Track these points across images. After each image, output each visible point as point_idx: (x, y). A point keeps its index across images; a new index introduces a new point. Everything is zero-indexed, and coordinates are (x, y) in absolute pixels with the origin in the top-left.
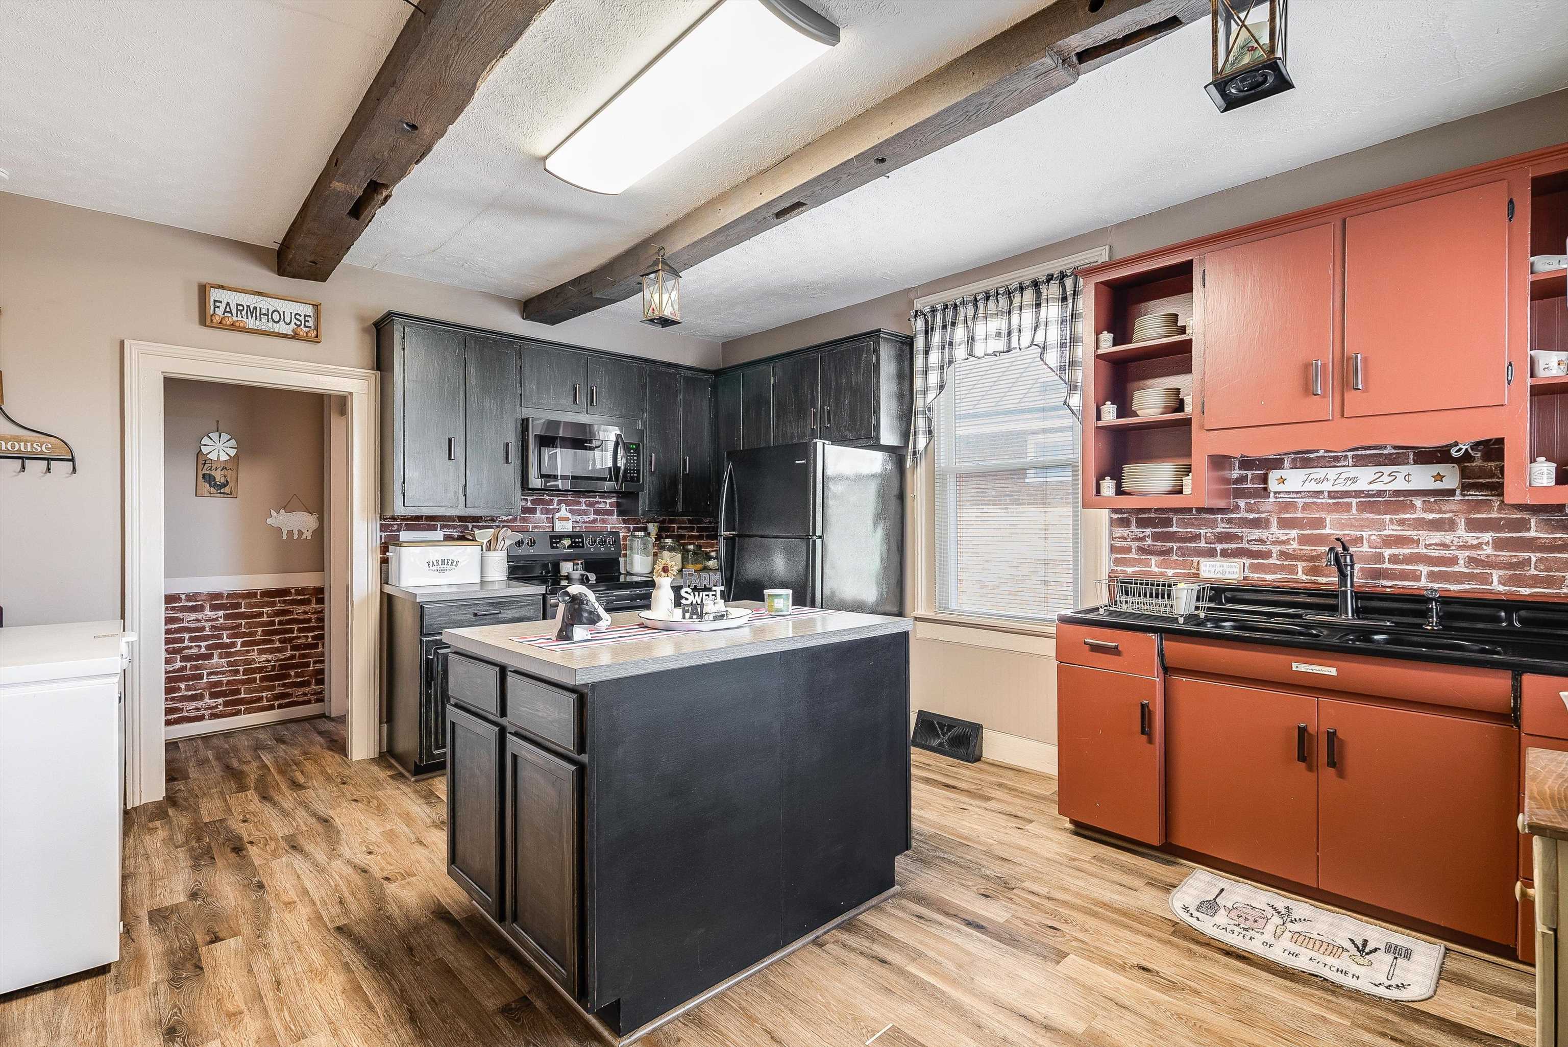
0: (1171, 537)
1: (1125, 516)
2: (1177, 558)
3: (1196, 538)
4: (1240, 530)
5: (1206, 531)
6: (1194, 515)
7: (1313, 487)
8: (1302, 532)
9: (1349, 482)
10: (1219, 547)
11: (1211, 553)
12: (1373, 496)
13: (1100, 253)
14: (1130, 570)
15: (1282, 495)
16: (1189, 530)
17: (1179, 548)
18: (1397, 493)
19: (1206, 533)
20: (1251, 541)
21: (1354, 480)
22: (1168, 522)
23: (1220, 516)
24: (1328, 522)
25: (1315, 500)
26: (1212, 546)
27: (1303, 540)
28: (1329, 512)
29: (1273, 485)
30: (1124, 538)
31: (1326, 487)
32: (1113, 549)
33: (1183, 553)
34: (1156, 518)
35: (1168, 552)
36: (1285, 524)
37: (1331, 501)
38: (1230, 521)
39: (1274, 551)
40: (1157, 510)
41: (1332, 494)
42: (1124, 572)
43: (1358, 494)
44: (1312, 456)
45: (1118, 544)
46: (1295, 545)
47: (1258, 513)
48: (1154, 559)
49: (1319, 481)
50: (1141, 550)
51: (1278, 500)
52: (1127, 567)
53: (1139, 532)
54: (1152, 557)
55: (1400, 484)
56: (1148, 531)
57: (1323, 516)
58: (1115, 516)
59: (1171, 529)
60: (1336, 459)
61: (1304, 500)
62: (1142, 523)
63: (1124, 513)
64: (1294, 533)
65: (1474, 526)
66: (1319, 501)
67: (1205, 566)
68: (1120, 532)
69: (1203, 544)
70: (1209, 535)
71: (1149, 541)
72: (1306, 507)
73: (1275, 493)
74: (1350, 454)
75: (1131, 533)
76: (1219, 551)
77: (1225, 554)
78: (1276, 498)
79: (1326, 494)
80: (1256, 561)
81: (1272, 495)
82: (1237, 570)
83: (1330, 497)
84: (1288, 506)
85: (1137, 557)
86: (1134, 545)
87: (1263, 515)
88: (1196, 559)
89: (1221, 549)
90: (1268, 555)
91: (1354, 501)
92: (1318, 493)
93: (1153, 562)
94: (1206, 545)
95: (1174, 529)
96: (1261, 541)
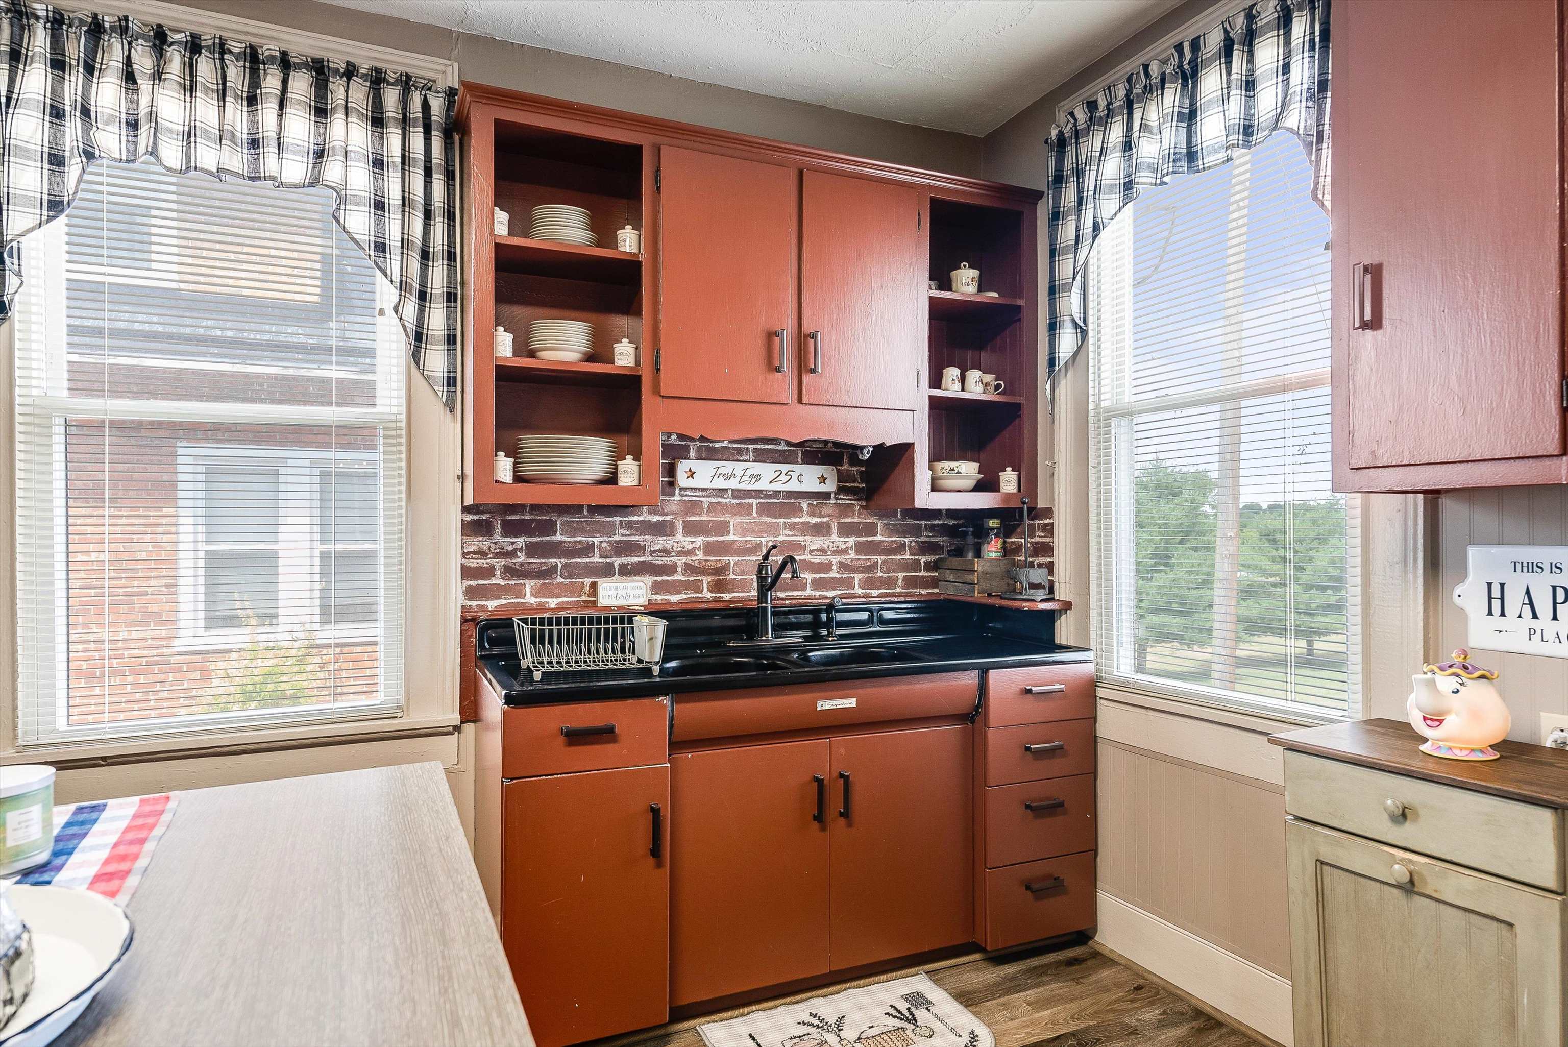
0: (555, 549)
1: (484, 517)
2: (563, 580)
3: (588, 549)
4: (641, 538)
5: (601, 539)
6: (585, 517)
7: (720, 483)
8: (707, 539)
9: (754, 480)
10: (617, 562)
11: (607, 571)
12: (770, 497)
13: (442, 68)
14: (492, 604)
15: (687, 493)
16: (578, 539)
17: (565, 566)
18: (790, 494)
19: (601, 542)
20: (655, 551)
21: (757, 477)
22: (548, 528)
23: (618, 519)
24: (732, 527)
25: (720, 500)
26: (608, 560)
27: (709, 549)
28: (734, 514)
29: (682, 480)
30: (482, 554)
31: (733, 484)
32: (466, 573)
33: (571, 571)
34: (532, 521)
35: (550, 572)
36: (691, 529)
37: (734, 501)
38: (630, 525)
39: (679, 563)
40: (534, 508)
41: (738, 493)
42: (483, 608)
43: (758, 493)
44: (717, 445)
45: (473, 563)
46: (700, 556)
47: (663, 515)
48: (529, 585)
49: (727, 477)
50: (510, 572)
51: (684, 498)
52: (488, 599)
53: (507, 543)
54: (527, 582)
55: (794, 486)
56: (521, 541)
57: (728, 519)
58: (469, 518)
59: (553, 538)
60: (739, 451)
61: (709, 499)
62: (511, 529)
63: (483, 513)
64: (699, 540)
65: (846, 530)
66: (724, 501)
67: (605, 589)
68: (476, 543)
69: (597, 559)
70: (604, 545)
71: (522, 557)
72: (712, 507)
73: (681, 489)
74: (751, 447)
75: (493, 546)
76: (617, 568)
77: (625, 571)
78: (682, 496)
79: (730, 492)
80: (659, 579)
81: (677, 491)
82: (643, 592)
83: (734, 497)
84: (693, 507)
85: (502, 582)
86: (499, 563)
87: (668, 518)
88: (588, 581)
89: (619, 565)
90: (672, 569)
91: (754, 502)
92: (722, 492)
93: (528, 590)
94: (600, 560)
95: (558, 537)
96: (666, 552)
